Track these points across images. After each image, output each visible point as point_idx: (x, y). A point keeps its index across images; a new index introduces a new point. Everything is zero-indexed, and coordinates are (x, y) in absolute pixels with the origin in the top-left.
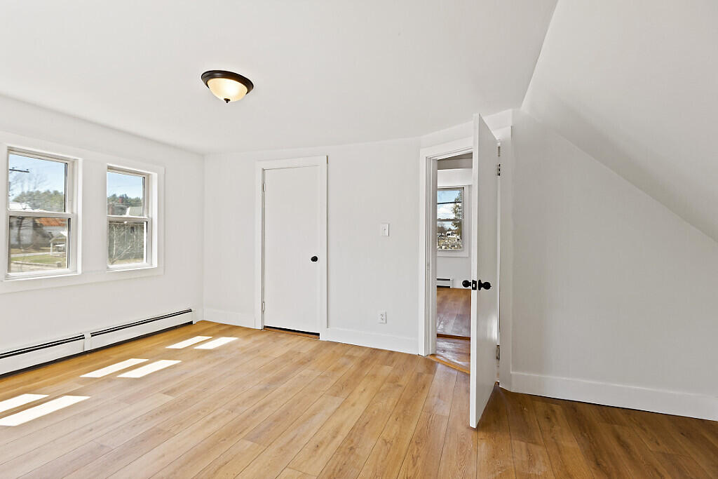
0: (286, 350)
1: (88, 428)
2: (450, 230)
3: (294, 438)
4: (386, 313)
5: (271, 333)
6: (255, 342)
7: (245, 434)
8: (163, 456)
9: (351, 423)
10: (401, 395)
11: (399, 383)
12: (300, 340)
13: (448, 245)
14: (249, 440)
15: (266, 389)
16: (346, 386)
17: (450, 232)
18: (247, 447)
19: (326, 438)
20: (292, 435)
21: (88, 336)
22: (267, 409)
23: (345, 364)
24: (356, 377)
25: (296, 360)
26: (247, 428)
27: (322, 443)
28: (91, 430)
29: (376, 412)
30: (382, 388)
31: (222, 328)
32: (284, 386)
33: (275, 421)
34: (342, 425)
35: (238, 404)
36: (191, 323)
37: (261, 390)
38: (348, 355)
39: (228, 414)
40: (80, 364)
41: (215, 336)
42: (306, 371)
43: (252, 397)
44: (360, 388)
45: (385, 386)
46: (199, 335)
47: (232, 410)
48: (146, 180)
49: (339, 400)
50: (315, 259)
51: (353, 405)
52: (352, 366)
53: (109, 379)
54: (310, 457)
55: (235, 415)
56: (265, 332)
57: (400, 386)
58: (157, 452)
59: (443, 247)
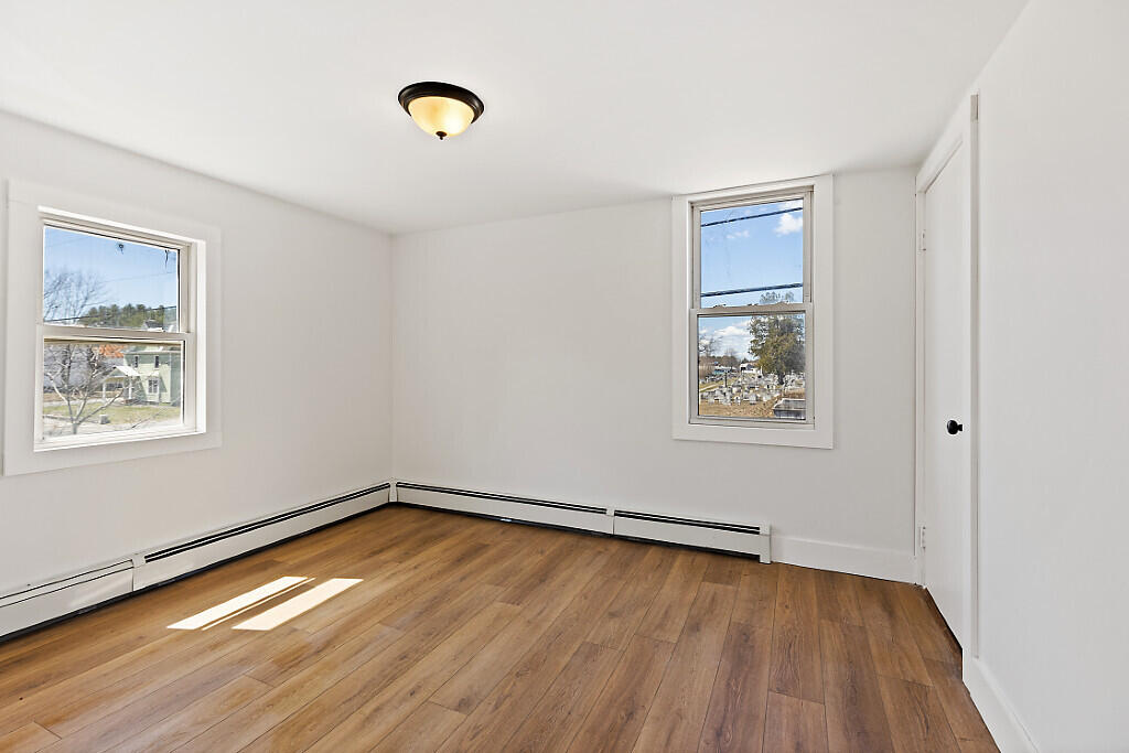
2: (745, 361)
13: (742, 387)
17: (745, 365)
59: (735, 390)
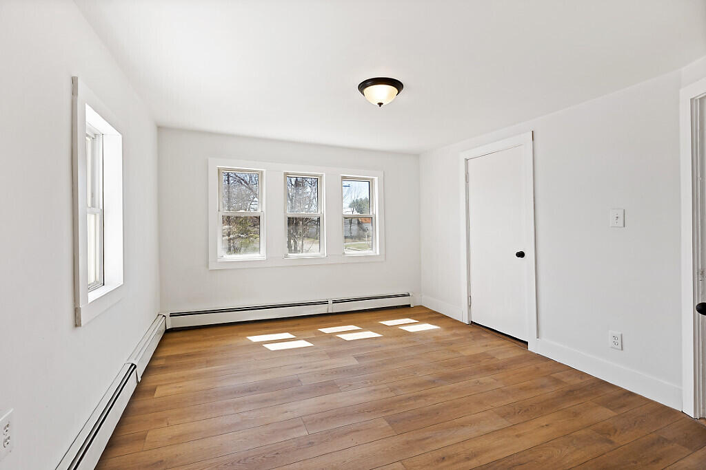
0: (482, 350)
1: (300, 366)
3: (427, 438)
4: (622, 335)
5: (475, 330)
6: (455, 335)
7: (388, 414)
8: (324, 403)
9: (499, 454)
10: (604, 454)
11: (612, 438)
12: (503, 345)
14: (387, 421)
15: (433, 382)
16: (527, 411)
18: (382, 426)
19: (457, 454)
20: (427, 434)
21: (331, 302)
22: (422, 400)
23: (543, 387)
24: (548, 406)
25: (483, 364)
26: (392, 410)
27: (450, 457)
28: (301, 367)
29: (543, 458)
30: (578, 433)
31: (434, 315)
32: (452, 386)
33: (421, 415)
34: (487, 451)
35: (399, 387)
36: (409, 306)
37: (429, 381)
38: (554, 378)
39: (388, 391)
40: (323, 321)
41: (422, 321)
42: (486, 379)
43: (415, 385)
44: (543, 421)
45: (583, 432)
46: (409, 318)
47: (393, 390)
48: (370, 183)
49: (503, 423)
50: (521, 255)
51: (518, 436)
52: (551, 391)
53: (331, 336)
54: (428, 465)
55: (393, 394)
56: (470, 327)
57: (611, 442)
58: (323, 399)
